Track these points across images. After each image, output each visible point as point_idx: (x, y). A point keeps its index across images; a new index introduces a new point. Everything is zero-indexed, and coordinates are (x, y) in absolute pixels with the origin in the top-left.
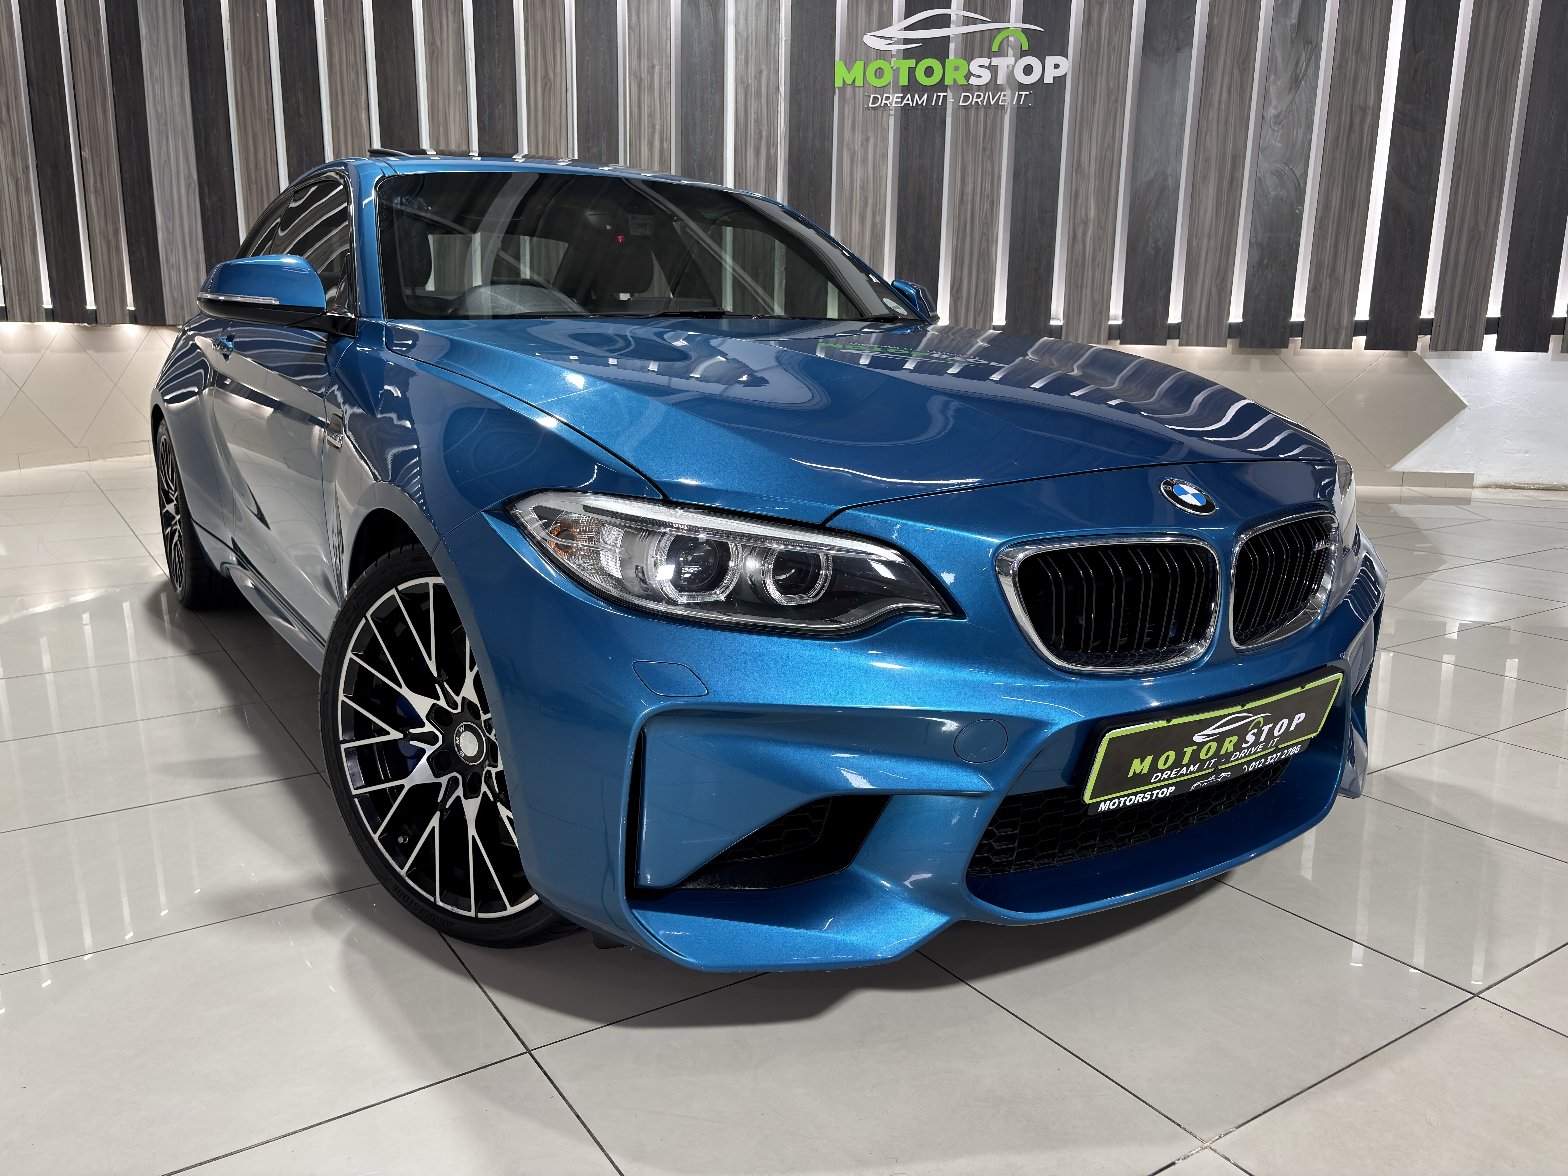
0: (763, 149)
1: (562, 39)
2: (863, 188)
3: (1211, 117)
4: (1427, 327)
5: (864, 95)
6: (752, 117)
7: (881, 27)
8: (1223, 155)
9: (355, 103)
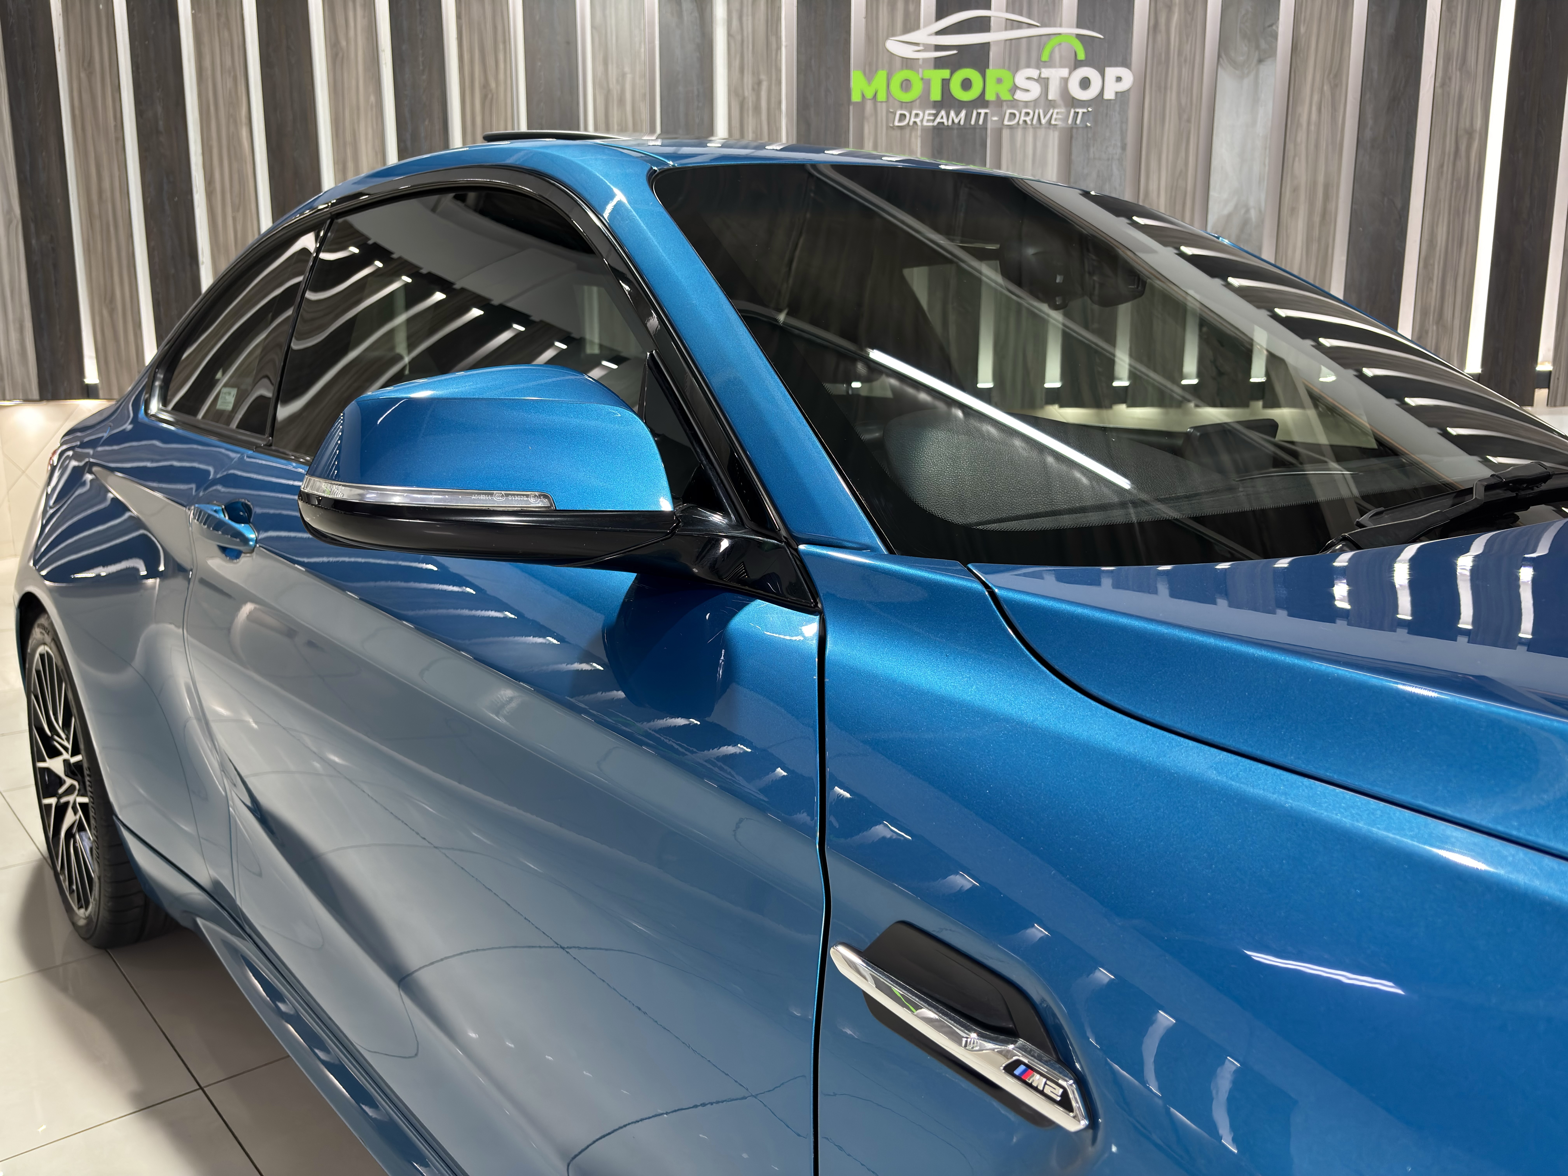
1: (506, 41)
3: (1299, 140)
4: (1545, 380)
5: (888, 112)
7: (906, 31)
8: (1315, 183)
9: (233, 118)
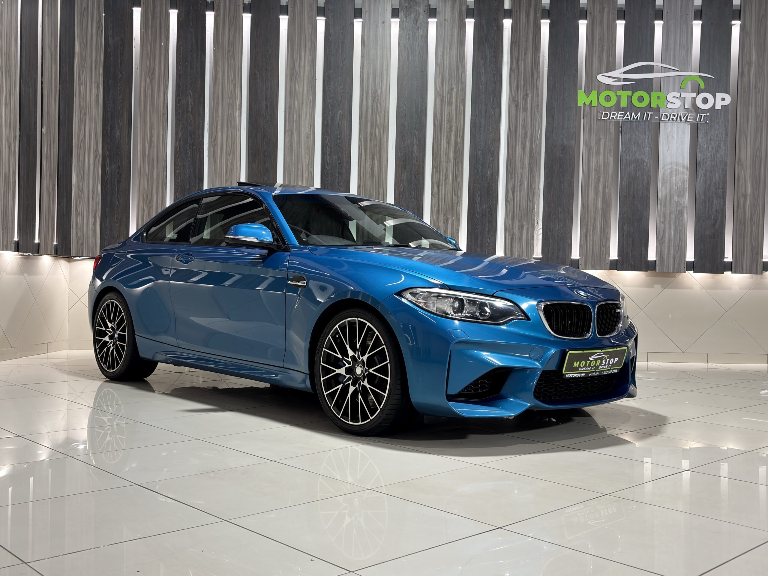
0: (528, 144)
2: (597, 170)
5: (598, 112)
6: (521, 123)
7: (608, 71)
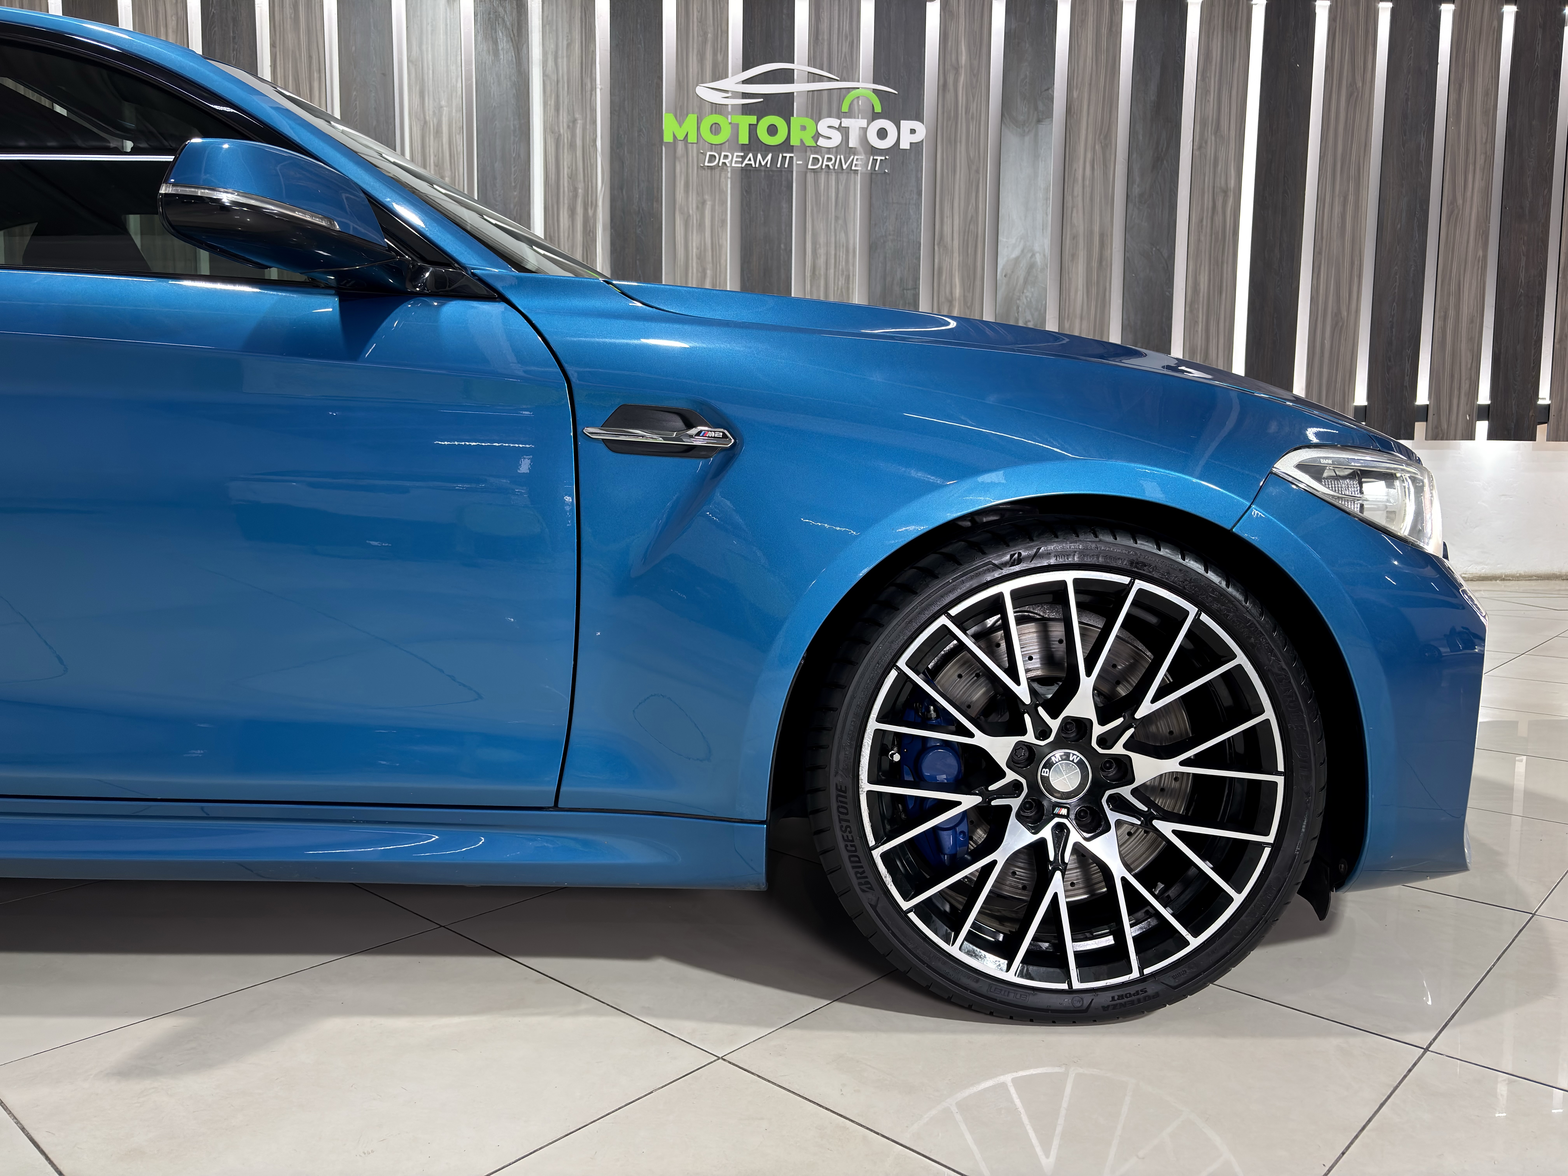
0: (580, 210)
1: (321, 70)
2: (701, 258)
3: (1076, 190)
5: (698, 152)
6: (565, 172)
7: (715, 78)
8: (1091, 233)
